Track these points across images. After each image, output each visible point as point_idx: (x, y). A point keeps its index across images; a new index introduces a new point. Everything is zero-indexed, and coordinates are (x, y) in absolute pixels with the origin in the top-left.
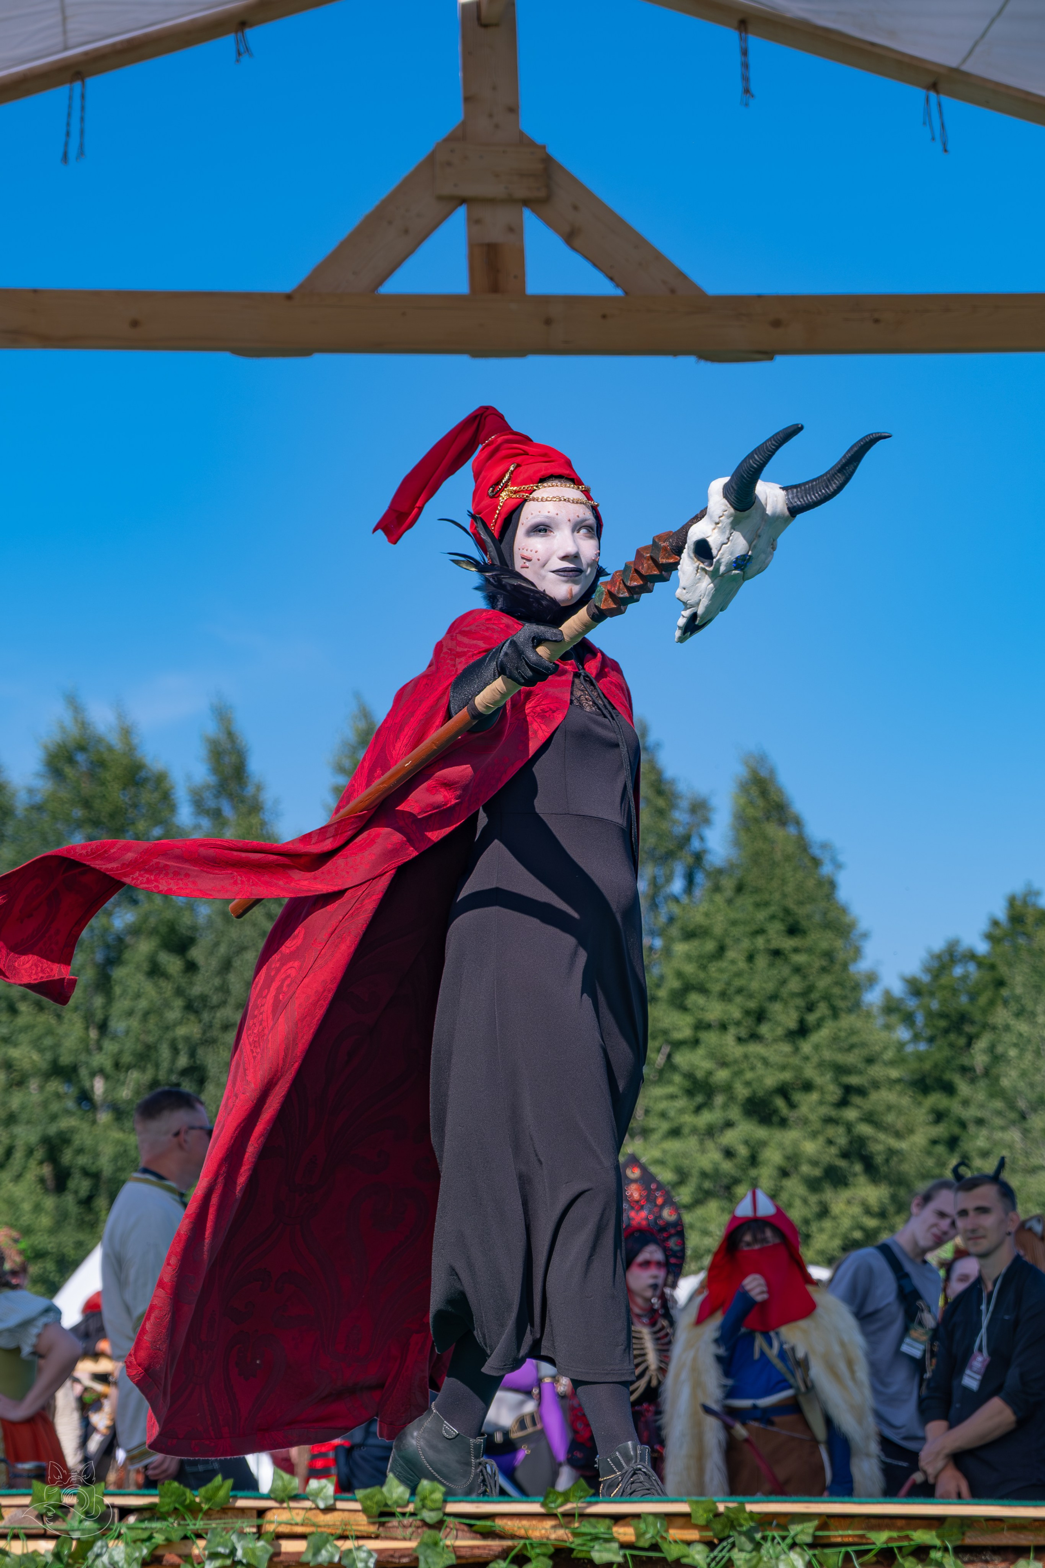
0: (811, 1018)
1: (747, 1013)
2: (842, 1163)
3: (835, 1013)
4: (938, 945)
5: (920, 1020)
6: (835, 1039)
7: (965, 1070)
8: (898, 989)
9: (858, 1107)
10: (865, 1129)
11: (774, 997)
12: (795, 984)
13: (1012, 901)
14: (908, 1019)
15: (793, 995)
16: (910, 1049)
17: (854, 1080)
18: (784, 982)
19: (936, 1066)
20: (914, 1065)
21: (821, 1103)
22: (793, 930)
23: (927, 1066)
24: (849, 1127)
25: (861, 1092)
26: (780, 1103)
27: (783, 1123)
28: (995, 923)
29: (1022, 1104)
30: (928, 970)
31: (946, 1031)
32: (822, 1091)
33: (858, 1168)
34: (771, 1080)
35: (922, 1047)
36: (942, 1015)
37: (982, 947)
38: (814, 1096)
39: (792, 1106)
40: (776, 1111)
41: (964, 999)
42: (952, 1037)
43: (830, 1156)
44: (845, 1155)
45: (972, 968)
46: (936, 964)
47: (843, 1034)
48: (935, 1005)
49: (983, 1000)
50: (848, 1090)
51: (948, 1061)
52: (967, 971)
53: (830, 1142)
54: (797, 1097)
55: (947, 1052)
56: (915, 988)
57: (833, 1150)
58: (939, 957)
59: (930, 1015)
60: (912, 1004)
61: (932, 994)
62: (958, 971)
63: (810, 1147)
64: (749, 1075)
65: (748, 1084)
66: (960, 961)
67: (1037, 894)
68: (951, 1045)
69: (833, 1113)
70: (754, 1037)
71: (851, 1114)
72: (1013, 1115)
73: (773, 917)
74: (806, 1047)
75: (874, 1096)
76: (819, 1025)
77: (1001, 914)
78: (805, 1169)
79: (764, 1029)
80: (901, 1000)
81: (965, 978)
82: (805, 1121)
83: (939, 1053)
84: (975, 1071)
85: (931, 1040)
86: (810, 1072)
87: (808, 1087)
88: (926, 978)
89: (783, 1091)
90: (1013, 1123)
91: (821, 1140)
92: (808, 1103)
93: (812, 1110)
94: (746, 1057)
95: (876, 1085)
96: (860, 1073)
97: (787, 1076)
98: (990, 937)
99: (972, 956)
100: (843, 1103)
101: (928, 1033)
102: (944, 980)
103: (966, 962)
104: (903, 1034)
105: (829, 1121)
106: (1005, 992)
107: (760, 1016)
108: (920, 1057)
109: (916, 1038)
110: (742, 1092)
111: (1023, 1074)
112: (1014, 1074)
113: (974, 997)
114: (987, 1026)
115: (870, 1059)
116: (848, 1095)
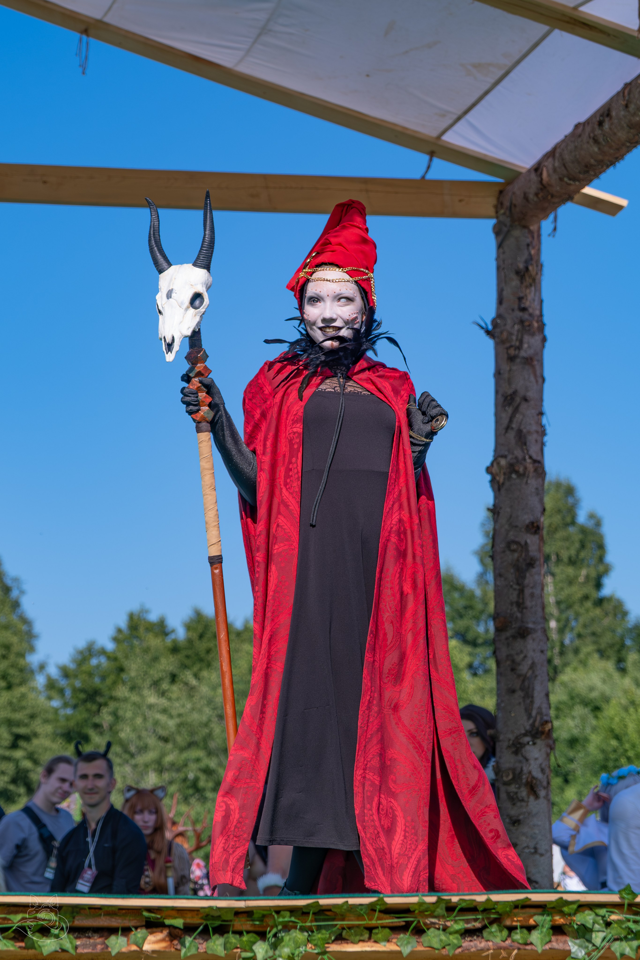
2: (12, 787)
3: (10, 687)
4: (82, 644)
5: (68, 693)
6: (10, 703)
7: (97, 726)
8: (53, 671)
9: (25, 749)
10: (27, 764)
13: (131, 616)
14: (61, 692)
16: (62, 712)
17: (22, 731)
19: (78, 724)
20: (62, 722)
23: (72, 724)
24: (16, 763)
25: (27, 738)
28: (119, 631)
29: (133, 749)
30: (74, 661)
31: (85, 701)
33: (22, 790)
35: (69, 711)
36: (82, 690)
37: (110, 646)
41: (97, 680)
42: (89, 705)
44: (14, 781)
45: (103, 660)
46: (80, 657)
47: (15, 700)
48: (78, 684)
49: (109, 681)
50: (18, 737)
51: (86, 721)
52: (100, 662)
55: (85, 715)
56: (65, 673)
57: (6, 779)
58: (81, 653)
59: (75, 690)
60: (63, 683)
61: (76, 676)
62: (94, 662)
66: (96, 655)
67: (147, 611)
68: (87, 710)
69: (7, 753)
71: (18, 754)
72: (127, 756)
75: (35, 742)
77: (123, 622)
80: (57, 680)
81: (98, 666)
83: (80, 715)
84: (103, 727)
85: (75, 707)
88: (72, 666)
90: (127, 762)
95: (36, 735)
96: (26, 725)
98: (115, 640)
99: (103, 652)
100: (14, 746)
101: (73, 702)
102: (84, 668)
103: (99, 656)
104: (57, 702)
106: (124, 676)
108: (68, 718)
109: (65, 705)
111: (134, 730)
112: (128, 729)
113: (103, 678)
114: (112, 698)
115: (32, 717)
116: (17, 741)
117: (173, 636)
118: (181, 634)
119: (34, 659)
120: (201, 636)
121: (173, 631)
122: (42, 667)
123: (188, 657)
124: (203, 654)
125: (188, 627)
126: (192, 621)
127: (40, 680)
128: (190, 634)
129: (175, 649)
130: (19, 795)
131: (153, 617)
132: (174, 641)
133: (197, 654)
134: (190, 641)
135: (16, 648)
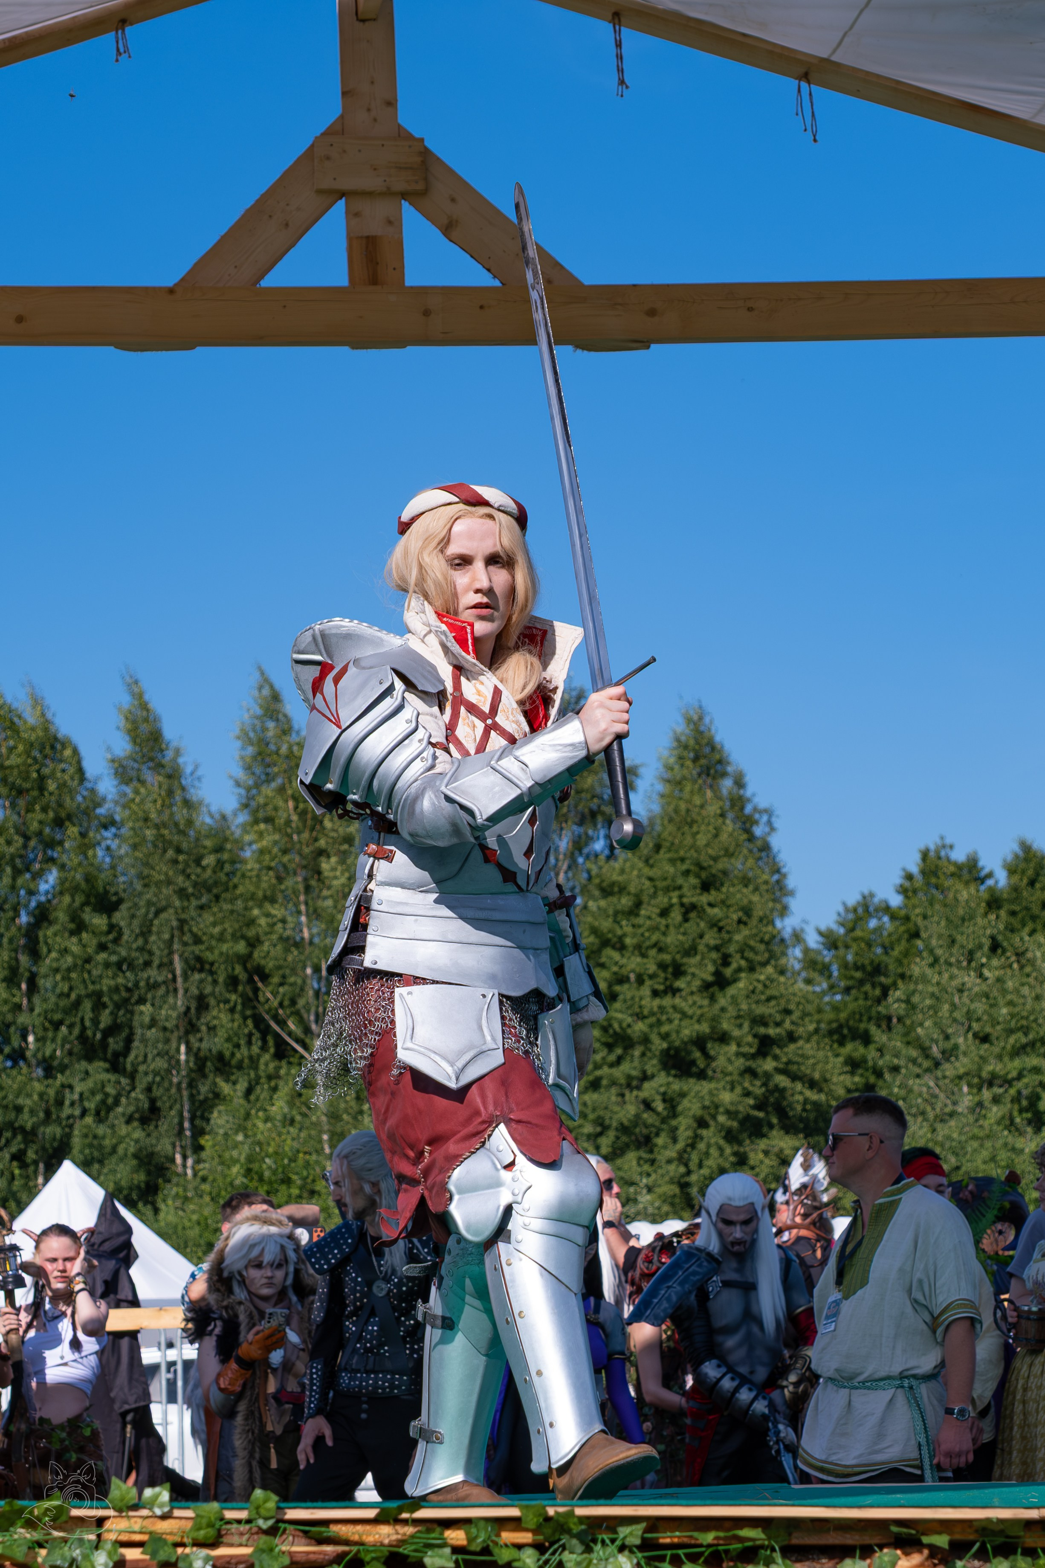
0: (728, 972)
1: (662, 966)
2: (759, 1114)
3: (752, 967)
4: (853, 899)
5: (836, 971)
6: (752, 991)
7: (881, 1019)
8: (813, 940)
10: (782, 1080)
11: (691, 951)
12: (711, 938)
13: (925, 855)
14: (825, 971)
15: (711, 949)
16: (827, 999)
17: (772, 1031)
18: (701, 936)
19: (851, 1016)
20: (829, 1015)
21: (738, 1054)
22: (708, 885)
23: (843, 1016)
24: (767, 1080)
25: (779, 1043)
26: (697, 1055)
27: (702, 1075)
28: (909, 877)
29: (936, 1052)
30: (842, 923)
31: (861, 982)
32: (739, 1042)
33: (774, 1120)
34: (688, 1031)
35: (838, 997)
36: (857, 968)
37: (896, 901)
38: (731, 1048)
39: (709, 1058)
40: (693, 1063)
41: (879, 951)
42: (868, 987)
43: (747, 1107)
44: (760, 1106)
45: (886, 919)
46: (851, 916)
47: (760, 986)
48: (850, 958)
49: (896, 953)
50: (766, 1041)
51: (864, 1011)
52: (881, 924)
53: (747, 1094)
54: (713, 1050)
56: (831, 941)
57: (751, 1102)
58: (855, 910)
59: (845, 966)
60: (827, 956)
61: (847, 946)
62: (873, 923)
63: (726, 1097)
64: (665, 1028)
65: (665, 1037)
66: (874, 913)
67: (951, 847)
68: (867, 997)
69: (752, 1065)
70: (673, 991)
71: (769, 1065)
72: (926, 1064)
73: (687, 874)
74: (722, 1000)
75: (793, 1047)
76: (735, 980)
77: (914, 866)
78: (722, 1119)
79: (680, 983)
80: (818, 952)
81: (879, 930)
82: (725, 1074)
83: (854, 1004)
85: (847, 990)
86: (727, 1025)
87: (723, 1038)
88: (842, 931)
89: (700, 1042)
90: (927, 1070)
91: (738, 1090)
92: (725, 1055)
93: (729, 1061)
94: (662, 1008)
95: (792, 1037)
96: (778, 1024)
97: (705, 1028)
98: (903, 891)
99: (886, 909)
100: (760, 1054)
101: (843, 984)
102: (858, 933)
103: (881, 915)
104: (821, 986)
105: (748, 1072)
106: (919, 943)
107: (678, 970)
108: (836, 1008)
109: (832, 987)
110: (659, 1045)
111: (938, 1023)
112: (929, 1024)
113: (886, 949)
114: (902, 976)
115: (787, 1012)
116: (765, 1046)
117: (990, 882)
118: (1001, 879)
119: (786, 925)
120: (1032, 883)
121: (990, 875)
122: (798, 937)
123: (1013, 913)
124: (1036, 910)
125: (1011, 871)
126: (1017, 856)
127: (795, 955)
128: (1016, 878)
129: (994, 903)
130: (771, 1126)
131: (959, 855)
132: (991, 890)
133: (1027, 909)
134: (1015, 889)
135: (758, 912)
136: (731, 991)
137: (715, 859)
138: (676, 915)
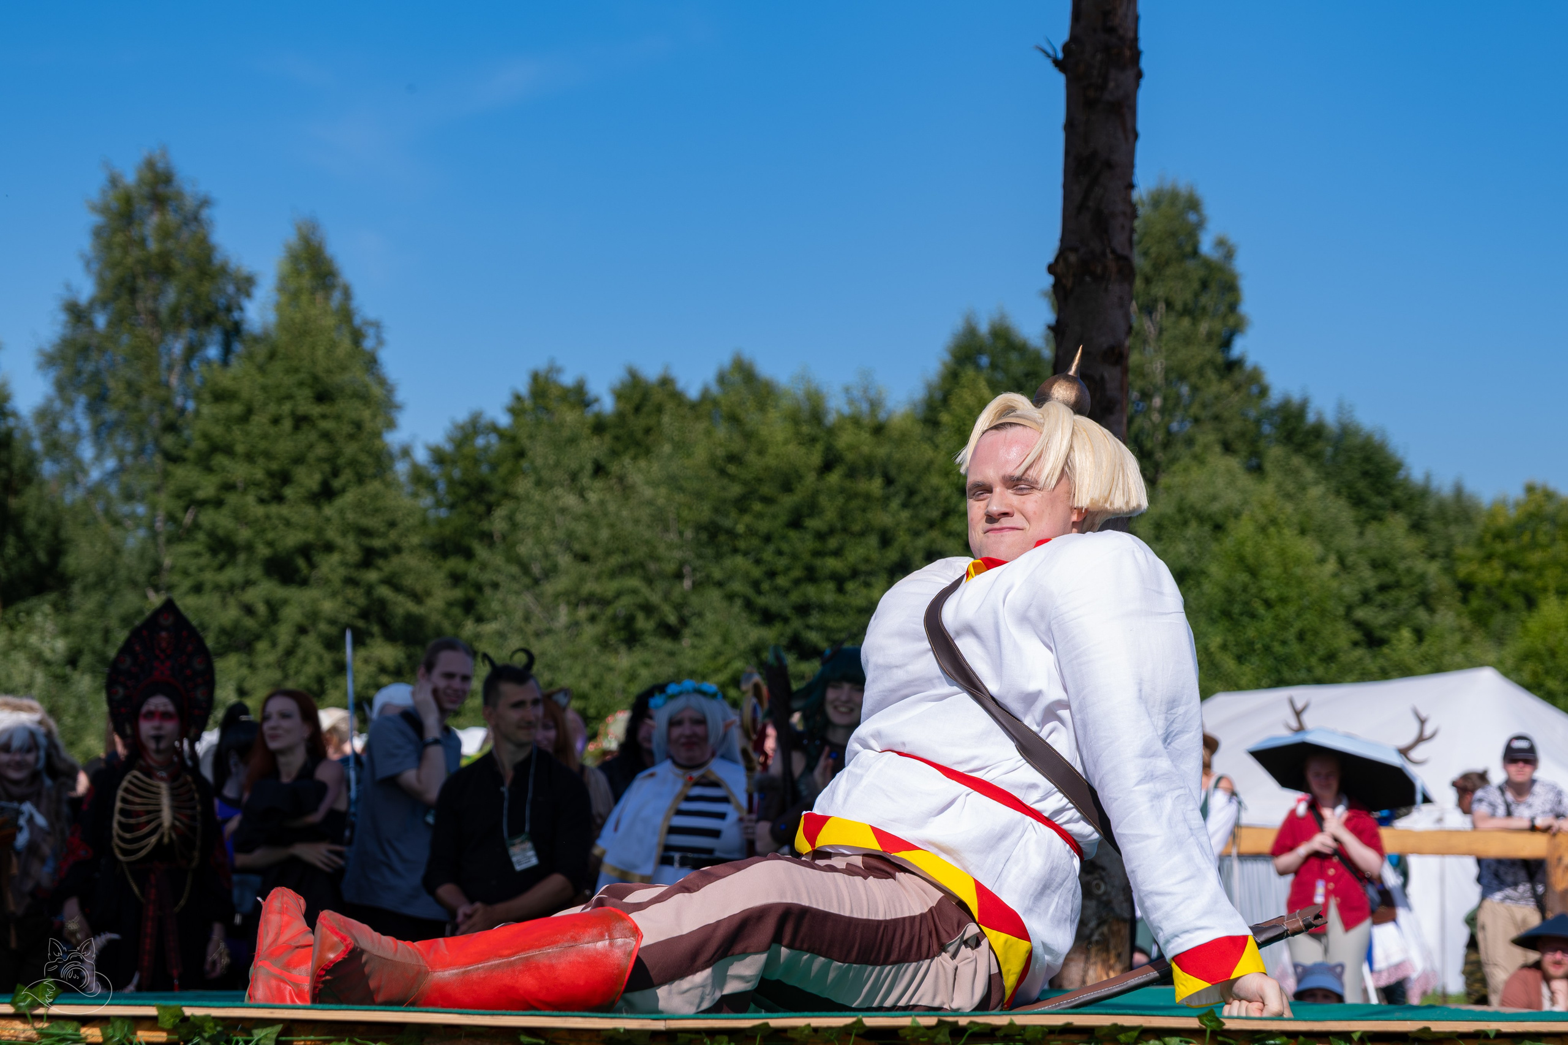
0: (336, 484)
1: (271, 474)
3: (361, 480)
5: (442, 486)
6: (359, 503)
7: (483, 535)
8: (421, 456)
9: (379, 569)
10: (384, 591)
11: (298, 460)
12: (322, 449)
13: (535, 377)
14: (431, 485)
15: (320, 460)
16: (432, 514)
17: (377, 543)
18: (311, 446)
19: (455, 531)
20: (433, 529)
21: (344, 564)
22: (322, 397)
23: (447, 531)
24: (369, 590)
25: (383, 554)
26: (301, 563)
27: (304, 583)
28: (518, 398)
29: (536, 569)
30: (451, 439)
31: (466, 499)
32: (343, 551)
33: (375, 629)
34: (292, 539)
35: (443, 513)
36: (464, 483)
37: (504, 420)
38: (335, 558)
39: (312, 565)
40: (297, 570)
41: (484, 469)
42: (472, 504)
43: (347, 615)
44: (363, 614)
45: (493, 439)
46: (458, 435)
47: (367, 500)
48: (457, 474)
49: (503, 470)
50: (370, 552)
51: (468, 527)
52: (488, 443)
53: (349, 602)
54: (317, 558)
55: (467, 519)
56: (439, 457)
57: (352, 610)
58: (462, 428)
59: (451, 482)
60: (435, 471)
61: (454, 462)
62: (480, 442)
63: (328, 606)
64: (270, 535)
65: (270, 544)
66: (483, 433)
67: (559, 371)
68: (471, 513)
69: (355, 574)
70: (279, 499)
71: (372, 576)
72: (527, 581)
73: (301, 384)
74: (328, 510)
75: (397, 559)
76: (343, 490)
77: (523, 387)
78: (322, 626)
79: (288, 492)
80: (426, 468)
81: (486, 449)
82: (327, 581)
83: (459, 519)
84: (493, 536)
85: (452, 507)
86: (331, 534)
87: (329, 548)
88: (448, 447)
89: (305, 551)
90: (527, 588)
91: (340, 599)
92: (330, 566)
93: (332, 570)
94: (268, 517)
95: (397, 549)
96: (384, 535)
97: (310, 536)
98: (512, 411)
99: (494, 428)
100: (364, 564)
101: (448, 499)
102: (466, 450)
103: (488, 434)
104: (426, 500)
105: (350, 581)
106: (524, 464)
107: (285, 478)
108: (441, 523)
109: (438, 504)
110: (263, 551)
111: (538, 541)
112: (529, 541)
113: (494, 467)
114: (507, 495)
115: (392, 524)
116: (370, 557)
117: (596, 408)
118: (607, 405)
119: (394, 439)
120: (637, 409)
121: (597, 400)
122: (406, 452)
123: (618, 438)
124: (639, 435)
125: (619, 395)
126: (624, 386)
127: (401, 468)
128: (621, 404)
129: (599, 427)
130: (372, 635)
131: (568, 379)
132: (598, 415)
133: (631, 435)
134: (621, 416)
135: (369, 426)
136: (339, 502)
137: (329, 371)
138: (287, 425)
